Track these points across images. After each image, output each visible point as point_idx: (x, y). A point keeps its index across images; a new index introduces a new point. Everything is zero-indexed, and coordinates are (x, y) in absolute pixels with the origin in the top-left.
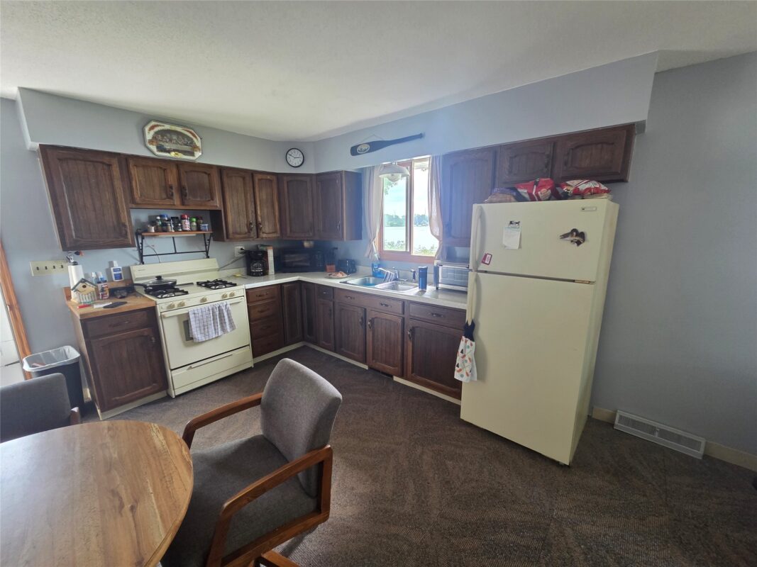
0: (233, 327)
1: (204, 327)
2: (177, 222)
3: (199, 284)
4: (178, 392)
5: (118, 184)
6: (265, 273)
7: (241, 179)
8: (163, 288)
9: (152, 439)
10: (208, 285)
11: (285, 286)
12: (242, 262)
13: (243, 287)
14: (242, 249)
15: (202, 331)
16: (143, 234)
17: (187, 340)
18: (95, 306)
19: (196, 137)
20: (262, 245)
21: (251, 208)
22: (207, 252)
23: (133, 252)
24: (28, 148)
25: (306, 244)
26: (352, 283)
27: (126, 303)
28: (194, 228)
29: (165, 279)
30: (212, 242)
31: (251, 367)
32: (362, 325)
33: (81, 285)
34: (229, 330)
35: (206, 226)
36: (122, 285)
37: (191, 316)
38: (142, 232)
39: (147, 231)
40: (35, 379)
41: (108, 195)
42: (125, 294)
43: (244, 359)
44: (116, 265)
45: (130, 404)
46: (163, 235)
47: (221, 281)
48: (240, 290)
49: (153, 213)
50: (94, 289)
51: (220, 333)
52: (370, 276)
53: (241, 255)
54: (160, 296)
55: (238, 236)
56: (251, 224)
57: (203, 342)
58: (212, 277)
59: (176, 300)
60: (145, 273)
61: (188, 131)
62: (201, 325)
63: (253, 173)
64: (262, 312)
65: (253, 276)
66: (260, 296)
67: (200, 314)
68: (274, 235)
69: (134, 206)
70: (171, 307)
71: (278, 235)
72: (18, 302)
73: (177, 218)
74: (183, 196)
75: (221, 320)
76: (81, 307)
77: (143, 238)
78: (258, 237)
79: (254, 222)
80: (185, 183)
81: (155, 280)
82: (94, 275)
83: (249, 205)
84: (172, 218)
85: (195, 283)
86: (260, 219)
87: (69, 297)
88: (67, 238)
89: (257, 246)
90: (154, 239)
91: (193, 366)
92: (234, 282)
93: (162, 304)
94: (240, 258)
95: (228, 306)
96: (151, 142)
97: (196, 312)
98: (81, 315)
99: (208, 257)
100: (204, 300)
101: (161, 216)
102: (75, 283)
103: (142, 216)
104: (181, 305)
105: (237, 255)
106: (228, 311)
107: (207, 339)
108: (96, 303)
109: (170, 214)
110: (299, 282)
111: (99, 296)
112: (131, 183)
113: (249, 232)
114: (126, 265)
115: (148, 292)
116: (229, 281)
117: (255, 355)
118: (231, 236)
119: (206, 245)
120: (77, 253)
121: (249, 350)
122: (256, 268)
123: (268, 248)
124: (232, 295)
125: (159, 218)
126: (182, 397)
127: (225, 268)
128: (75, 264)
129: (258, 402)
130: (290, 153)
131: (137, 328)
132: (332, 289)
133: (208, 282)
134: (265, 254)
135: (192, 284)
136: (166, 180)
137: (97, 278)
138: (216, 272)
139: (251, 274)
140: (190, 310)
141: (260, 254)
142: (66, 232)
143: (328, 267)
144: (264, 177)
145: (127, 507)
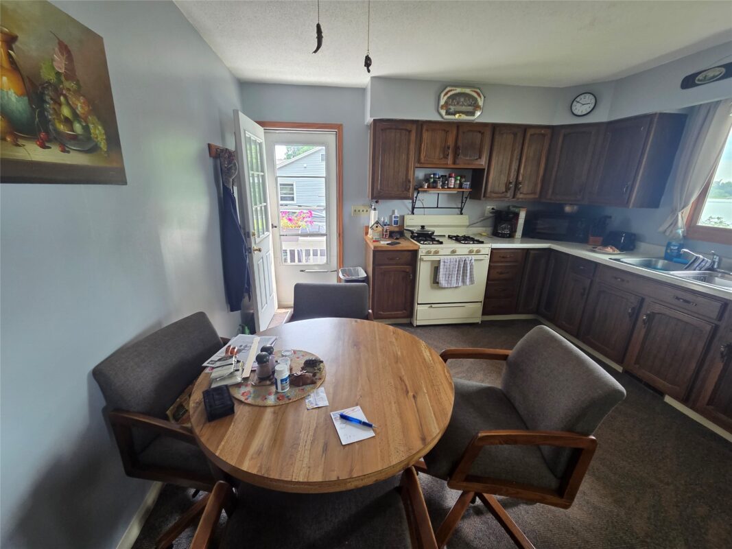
0: (472, 281)
1: (449, 276)
2: (445, 179)
3: (450, 237)
4: (418, 324)
5: (412, 146)
6: (510, 236)
7: (512, 136)
8: (425, 236)
9: (422, 352)
10: (457, 239)
11: (532, 252)
12: (489, 222)
13: (489, 245)
14: (493, 209)
15: (447, 279)
16: (420, 189)
17: (434, 283)
18: (382, 242)
19: (480, 97)
20: (514, 207)
21: (515, 166)
22: (462, 209)
23: (408, 203)
24: (366, 123)
25: (568, 209)
26: (629, 262)
27: (399, 243)
28: (457, 186)
29: (427, 228)
30: (468, 199)
31: (478, 323)
32: (630, 317)
33: (375, 225)
34: (468, 283)
35: (467, 184)
36: (397, 229)
37: (442, 264)
38: (418, 188)
39: (422, 186)
40: (343, 284)
41: (404, 156)
42: (398, 237)
43: (474, 313)
44: (397, 214)
45: (387, 320)
46: (432, 191)
47: (469, 237)
48: (486, 248)
49: (428, 171)
50: (381, 229)
51: (460, 284)
52: (661, 258)
53: (491, 215)
54: (422, 242)
55: (494, 195)
56: (510, 183)
57: (445, 288)
58: (461, 232)
59: (433, 247)
60: (414, 222)
61: (475, 91)
62: (448, 273)
63: (525, 128)
64: (501, 273)
65: (499, 237)
66: (503, 257)
67: (448, 264)
68: (532, 196)
69: (419, 165)
70: (428, 253)
71: (537, 196)
72: (343, 232)
73: (446, 176)
74: (456, 155)
75: (463, 273)
76: (374, 241)
77: (418, 193)
78: (514, 197)
79: (515, 180)
80: (460, 144)
81: (419, 228)
82: (382, 220)
83: (514, 163)
84: (442, 176)
85: (447, 236)
86: (520, 178)
87: (367, 233)
88: (375, 190)
89: (509, 207)
90: (425, 194)
91: (433, 306)
92: (481, 240)
93: (423, 248)
94: (491, 217)
95: (473, 261)
96: (442, 107)
97: (446, 261)
98: (375, 247)
99: (461, 214)
100: (453, 252)
101: (434, 174)
102: (373, 223)
103: (420, 174)
104: (436, 253)
105: (487, 214)
106: (471, 265)
107: (449, 286)
108: (382, 240)
109: (440, 172)
110: (549, 250)
111: (383, 236)
112: (421, 145)
113: (506, 191)
114: (402, 214)
115: (413, 237)
116: (476, 238)
117: (484, 313)
118: (488, 195)
119: (462, 202)
120: (377, 202)
121: (480, 306)
122: (503, 229)
123: (522, 209)
124: (478, 251)
125: (432, 176)
126: (420, 328)
127: (474, 225)
128: (375, 209)
129: (505, 357)
130: (578, 99)
131: (402, 265)
132: (596, 265)
133: (458, 236)
134: (517, 215)
135: (444, 236)
136: (446, 141)
137: (384, 222)
138: (464, 229)
139: (496, 234)
140: (442, 258)
141: (511, 216)
142: (375, 185)
143: (591, 238)
144: (537, 131)
145: (411, 394)
